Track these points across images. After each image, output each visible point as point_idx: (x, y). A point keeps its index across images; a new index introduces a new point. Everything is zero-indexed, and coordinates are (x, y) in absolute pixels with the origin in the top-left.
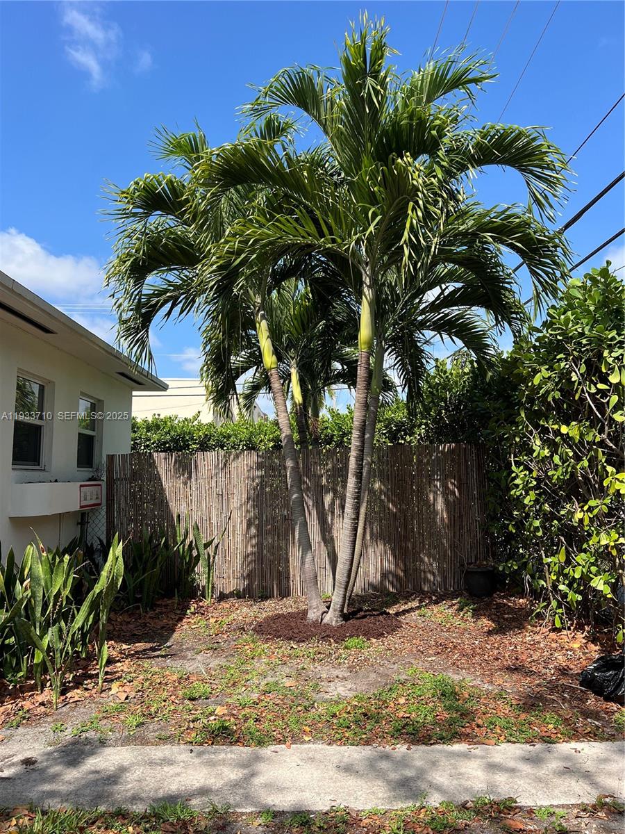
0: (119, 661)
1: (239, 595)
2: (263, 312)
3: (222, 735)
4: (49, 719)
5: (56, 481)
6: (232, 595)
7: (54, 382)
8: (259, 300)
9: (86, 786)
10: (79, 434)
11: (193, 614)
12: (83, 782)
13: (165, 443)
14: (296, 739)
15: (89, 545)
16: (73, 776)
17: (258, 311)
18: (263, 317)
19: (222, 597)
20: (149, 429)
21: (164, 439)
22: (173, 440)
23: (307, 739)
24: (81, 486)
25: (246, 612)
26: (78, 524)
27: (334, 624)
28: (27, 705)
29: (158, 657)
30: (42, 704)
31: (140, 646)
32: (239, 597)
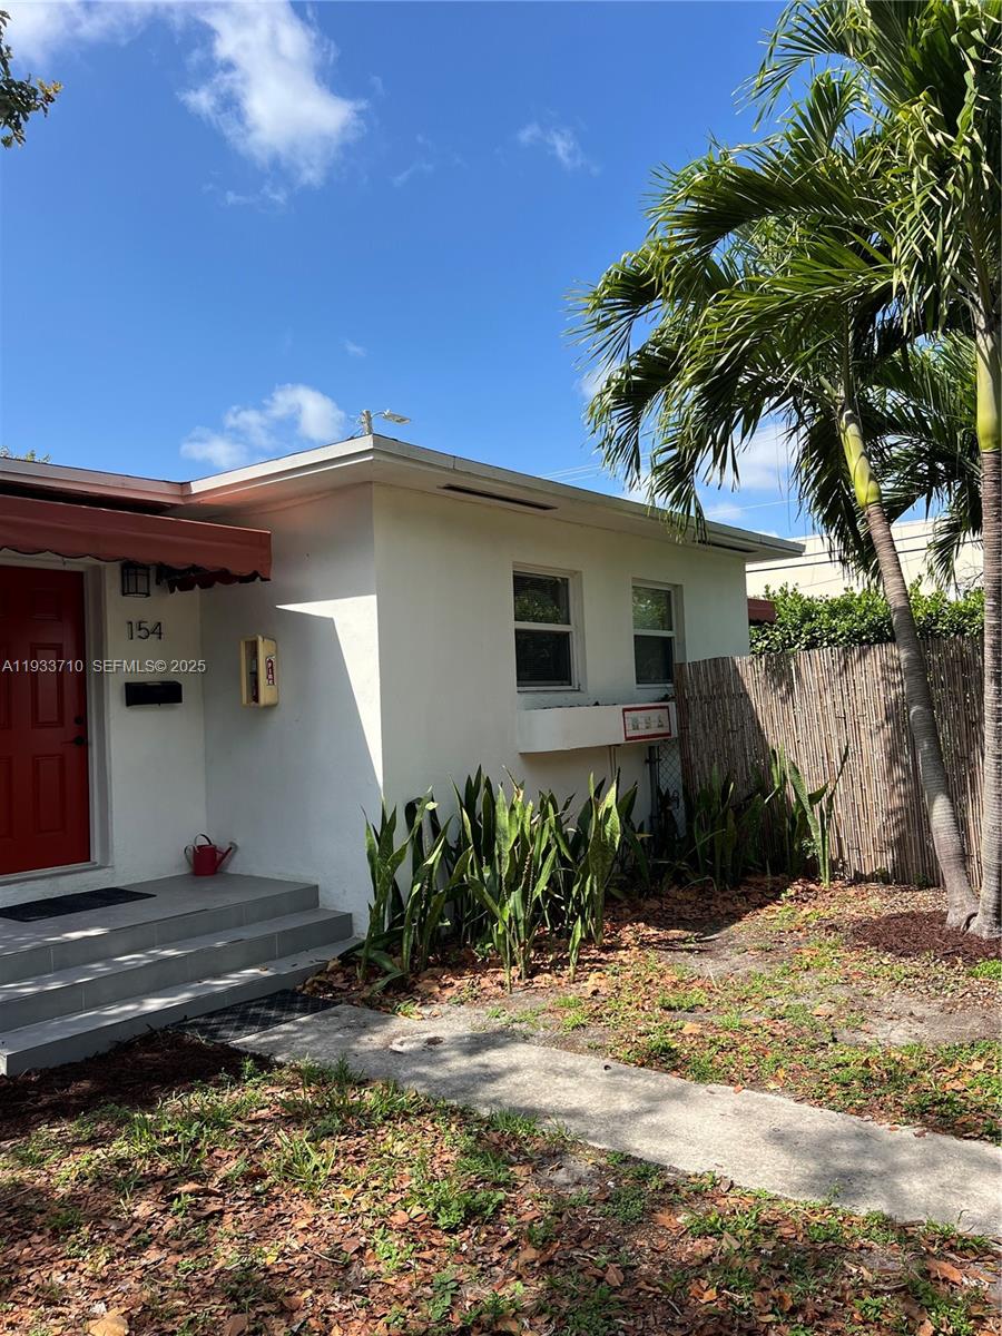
0: (626, 948)
1: (883, 878)
2: (849, 412)
3: (663, 1058)
4: (497, 1002)
5: (597, 704)
6: (873, 878)
7: (581, 572)
8: (842, 394)
9: (461, 1077)
10: (635, 636)
11: (791, 898)
12: (463, 1072)
13: (860, 634)
14: (756, 1083)
15: (664, 792)
16: (460, 1064)
17: (842, 411)
18: (850, 419)
19: (859, 879)
20: (833, 613)
21: (857, 627)
22: (872, 627)
23: (772, 1086)
24: (625, 710)
25: (876, 903)
26: (647, 761)
27: (985, 935)
28: (485, 982)
29: (681, 950)
30: (501, 984)
31: (675, 933)
32: (887, 882)
